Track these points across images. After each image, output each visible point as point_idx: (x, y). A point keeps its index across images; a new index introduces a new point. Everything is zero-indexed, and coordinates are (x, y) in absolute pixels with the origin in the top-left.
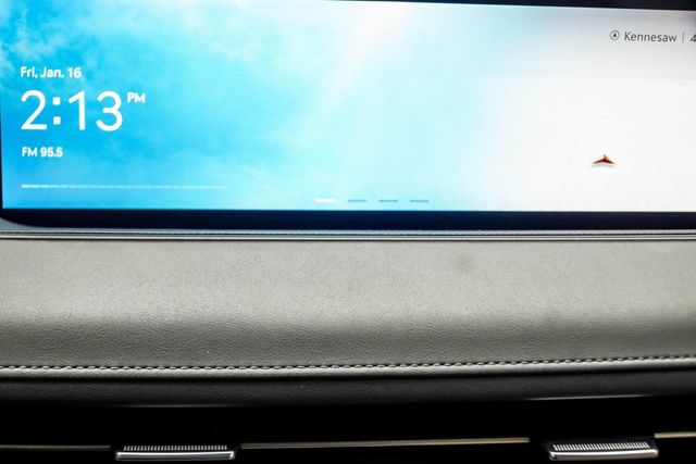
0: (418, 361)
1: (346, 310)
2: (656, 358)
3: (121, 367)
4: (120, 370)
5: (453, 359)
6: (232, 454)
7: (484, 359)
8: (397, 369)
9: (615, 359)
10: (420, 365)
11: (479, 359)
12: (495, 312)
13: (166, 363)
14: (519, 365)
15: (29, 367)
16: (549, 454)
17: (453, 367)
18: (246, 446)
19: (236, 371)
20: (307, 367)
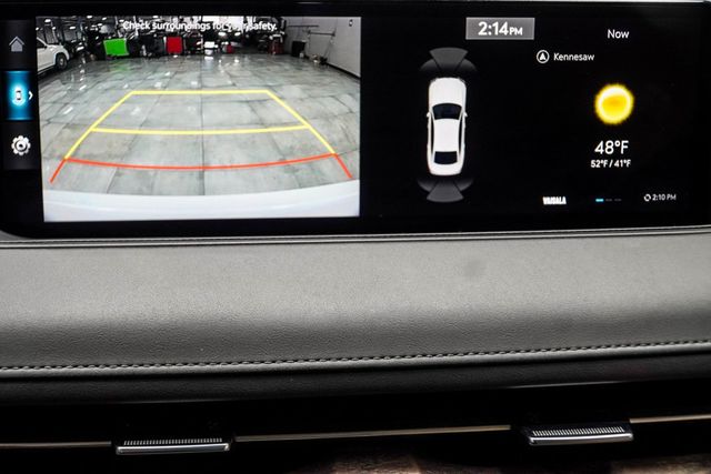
0: (401, 353)
4: (119, 368)
6: (227, 446)
7: (464, 349)
8: (382, 361)
10: (403, 357)
11: (459, 350)
13: (162, 361)
14: (497, 355)
15: (32, 367)
16: (529, 440)
17: (435, 358)
18: (240, 439)
19: (229, 366)
20: (296, 361)
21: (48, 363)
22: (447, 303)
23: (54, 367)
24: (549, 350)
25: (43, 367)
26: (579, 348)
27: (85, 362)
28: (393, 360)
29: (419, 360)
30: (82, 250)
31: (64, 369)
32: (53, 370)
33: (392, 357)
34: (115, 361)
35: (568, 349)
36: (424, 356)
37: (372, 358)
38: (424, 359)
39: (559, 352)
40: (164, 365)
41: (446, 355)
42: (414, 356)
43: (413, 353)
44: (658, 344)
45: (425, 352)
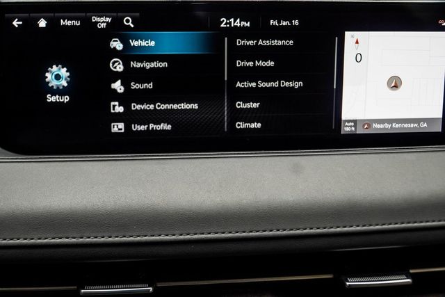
0: (263, 229)
1: (218, 200)
2: (409, 223)
4: (81, 239)
5: (284, 227)
6: (151, 289)
7: (304, 226)
8: (251, 234)
9: (384, 225)
10: (265, 231)
11: (300, 226)
13: (109, 235)
14: (325, 230)
15: (26, 239)
16: (346, 284)
17: (285, 232)
18: (159, 285)
19: (153, 238)
20: (196, 234)
21: (37, 236)
22: (292, 196)
23: (39, 239)
24: (358, 226)
25: (33, 239)
26: (377, 225)
27: (60, 236)
28: (258, 233)
29: (274, 233)
30: (57, 163)
31: (46, 240)
32: (39, 241)
33: (258, 231)
34: (79, 235)
35: (370, 225)
36: (278, 230)
37: (244, 232)
38: (278, 232)
39: (365, 228)
40: (110, 237)
41: (292, 230)
42: (271, 231)
43: (270, 228)
44: (428, 222)
45: (278, 228)
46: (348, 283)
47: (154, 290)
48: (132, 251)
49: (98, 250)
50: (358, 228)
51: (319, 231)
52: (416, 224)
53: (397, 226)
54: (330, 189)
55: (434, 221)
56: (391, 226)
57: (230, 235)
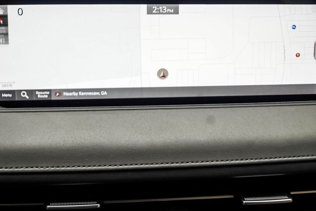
0: (181, 161)
1: (149, 139)
2: (290, 157)
3: (48, 167)
4: (47, 168)
5: (197, 160)
6: (99, 205)
7: (212, 159)
8: (172, 165)
9: (271, 158)
10: (183, 163)
11: (209, 159)
12: (216, 139)
13: (68, 165)
14: (227, 162)
15: (7, 168)
16: (242, 202)
17: (197, 163)
19: (100, 167)
20: (132, 165)
21: (14, 166)
22: (203, 137)
23: (17, 168)
24: (252, 159)
25: (12, 168)
26: (266, 158)
27: (31, 166)
28: (177, 164)
29: (190, 164)
31: (21, 169)
34: (46, 165)
35: (261, 159)
36: (193, 162)
37: (167, 163)
38: (193, 164)
39: (257, 160)
40: (69, 167)
41: (203, 162)
42: (187, 163)
43: (187, 161)
44: (304, 156)
45: (193, 161)
46: (244, 202)
47: (100, 206)
48: (84, 177)
49: (59, 176)
50: (252, 161)
51: (223, 162)
52: (295, 158)
53: (280, 159)
54: (231, 132)
55: (308, 156)
56: (276, 159)
57: (157, 165)
